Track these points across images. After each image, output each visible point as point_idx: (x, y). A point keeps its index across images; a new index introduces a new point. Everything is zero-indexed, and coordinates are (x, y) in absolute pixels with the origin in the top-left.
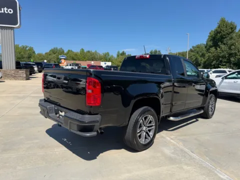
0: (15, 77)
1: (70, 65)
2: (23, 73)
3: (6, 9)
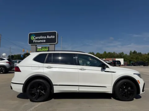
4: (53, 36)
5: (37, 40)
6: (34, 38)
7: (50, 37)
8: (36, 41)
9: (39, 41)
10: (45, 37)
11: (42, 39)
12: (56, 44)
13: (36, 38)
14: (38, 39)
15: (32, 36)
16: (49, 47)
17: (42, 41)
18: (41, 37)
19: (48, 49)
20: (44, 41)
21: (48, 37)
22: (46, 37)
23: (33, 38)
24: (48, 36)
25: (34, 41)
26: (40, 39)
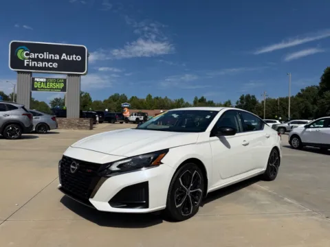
0: (79, 127)
1: (135, 115)
2: (87, 122)
3: (74, 56)
4: (77, 55)
5: (33, 60)
6: (27, 54)
7: (69, 58)
8: (32, 64)
9: (40, 64)
10: (57, 57)
11: (48, 61)
12: (85, 74)
13: (33, 55)
14: (37, 60)
15: (21, 50)
16: (65, 80)
17: (48, 65)
18: (46, 55)
19: (62, 85)
20: (55, 65)
21: (64, 56)
22: (60, 57)
23: (22, 54)
24: (64, 54)
25: (26, 63)
26: (43, 60)
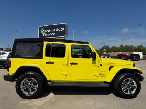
4: (62, 28)
5: (46, 33)
7: (59, 30)
8: (46, 35)
9: (49, 35)
10: (55, 30)
11: (51, 33)
12: (66, 37)
13: (46, 31)
17: (51, 34)
18: (51, 30)
20: (54, 34)
21: (57, 30)
23: (42, 31)
24: (57, 29)
25: (44, 35)
26: (50, 33)
